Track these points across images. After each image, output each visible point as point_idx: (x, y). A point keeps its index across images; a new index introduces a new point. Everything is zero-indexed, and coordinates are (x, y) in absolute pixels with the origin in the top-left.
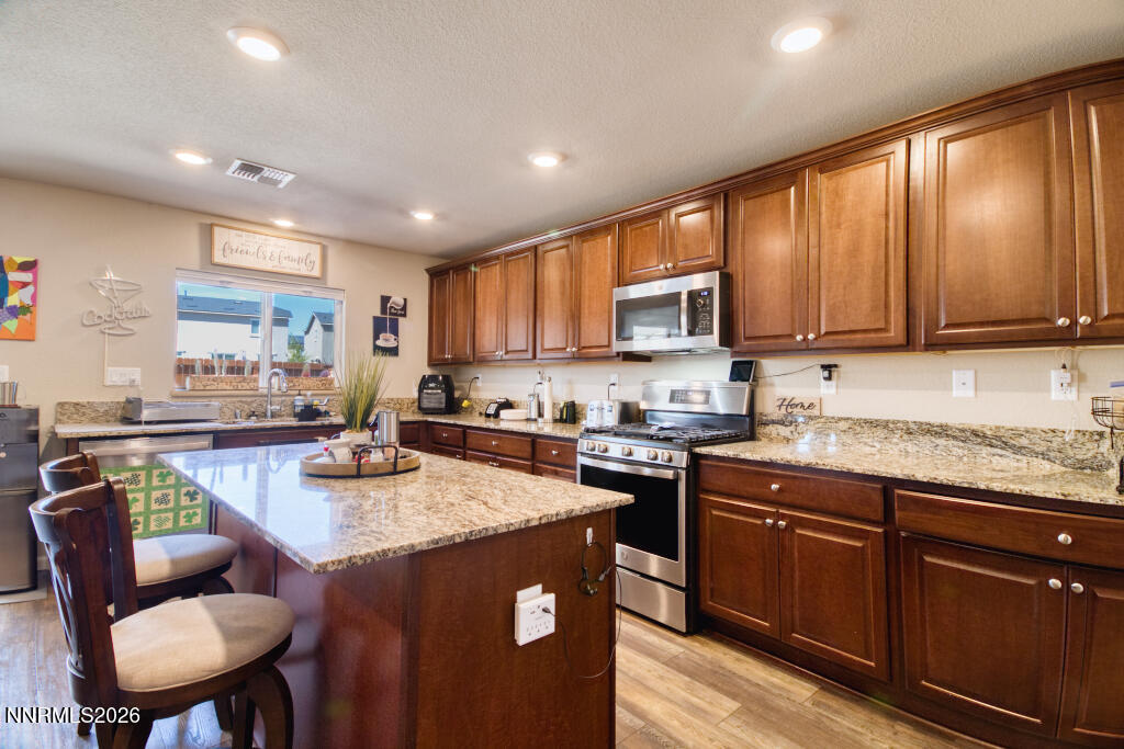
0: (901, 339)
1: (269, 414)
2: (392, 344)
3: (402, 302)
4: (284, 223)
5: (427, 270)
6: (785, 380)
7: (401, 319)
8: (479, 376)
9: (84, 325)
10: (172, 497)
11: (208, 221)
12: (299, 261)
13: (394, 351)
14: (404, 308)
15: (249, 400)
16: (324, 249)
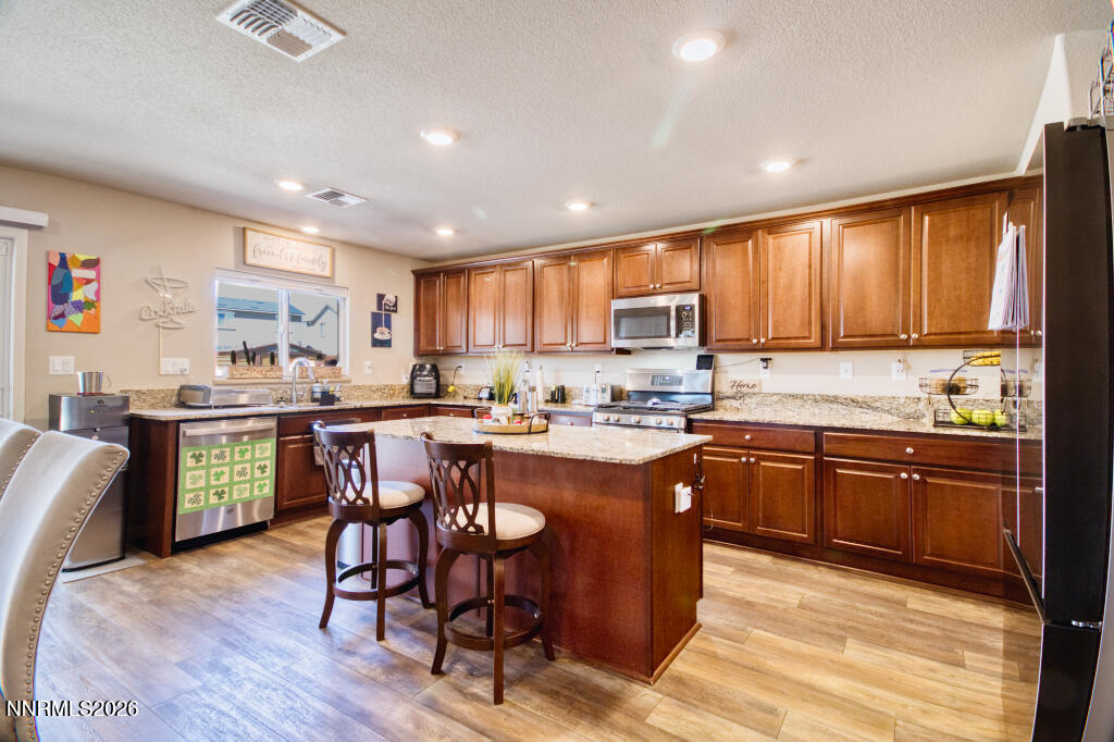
0: (819, 344)
1: (294, 399)
2: (386, 337)
3: (393, 300)
4: (311, 230)
5: (413, 272)
6: (736, 369)
7: (393, 315)
8: (463, 365)
9: (142, 320)
10: (248, 471)
11: (242, 225)
12: (313, 262)
13: (386, 343)
14: (395, 305)
15: (276, 387)
16: (333, 251)
